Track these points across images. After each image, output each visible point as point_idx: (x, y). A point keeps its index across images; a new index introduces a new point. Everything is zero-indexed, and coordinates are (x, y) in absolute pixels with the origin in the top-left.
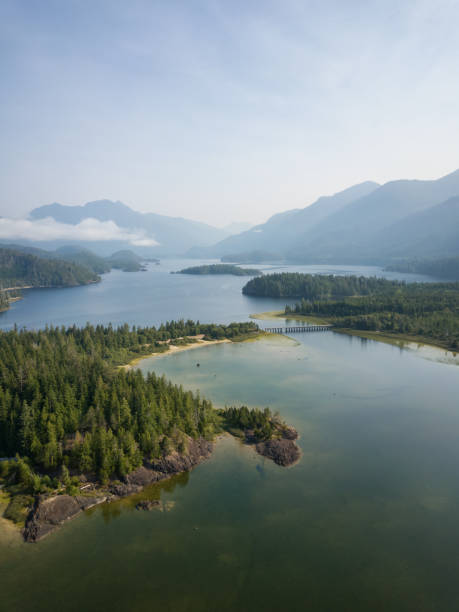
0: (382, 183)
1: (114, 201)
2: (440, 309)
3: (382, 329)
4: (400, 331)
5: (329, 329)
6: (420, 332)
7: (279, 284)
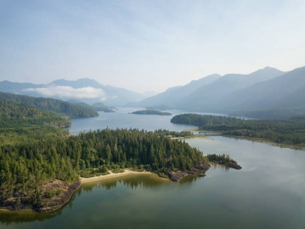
0: (222, 75)
1: (91, 79)
2: (267, 129)
3: (245, 136)
4: (253, 136)
5: (221, 135)
6: (262, 137)
7: (189, 118)
